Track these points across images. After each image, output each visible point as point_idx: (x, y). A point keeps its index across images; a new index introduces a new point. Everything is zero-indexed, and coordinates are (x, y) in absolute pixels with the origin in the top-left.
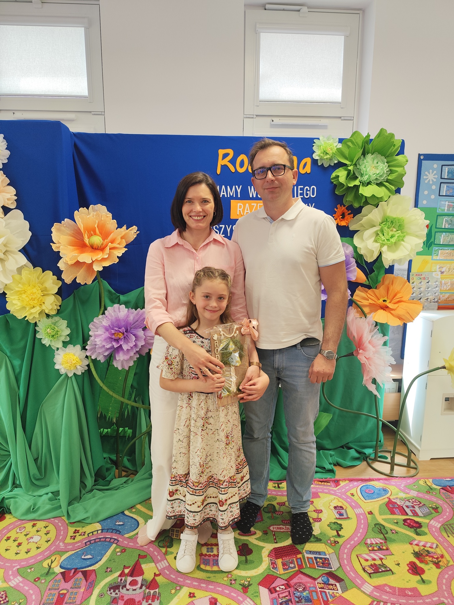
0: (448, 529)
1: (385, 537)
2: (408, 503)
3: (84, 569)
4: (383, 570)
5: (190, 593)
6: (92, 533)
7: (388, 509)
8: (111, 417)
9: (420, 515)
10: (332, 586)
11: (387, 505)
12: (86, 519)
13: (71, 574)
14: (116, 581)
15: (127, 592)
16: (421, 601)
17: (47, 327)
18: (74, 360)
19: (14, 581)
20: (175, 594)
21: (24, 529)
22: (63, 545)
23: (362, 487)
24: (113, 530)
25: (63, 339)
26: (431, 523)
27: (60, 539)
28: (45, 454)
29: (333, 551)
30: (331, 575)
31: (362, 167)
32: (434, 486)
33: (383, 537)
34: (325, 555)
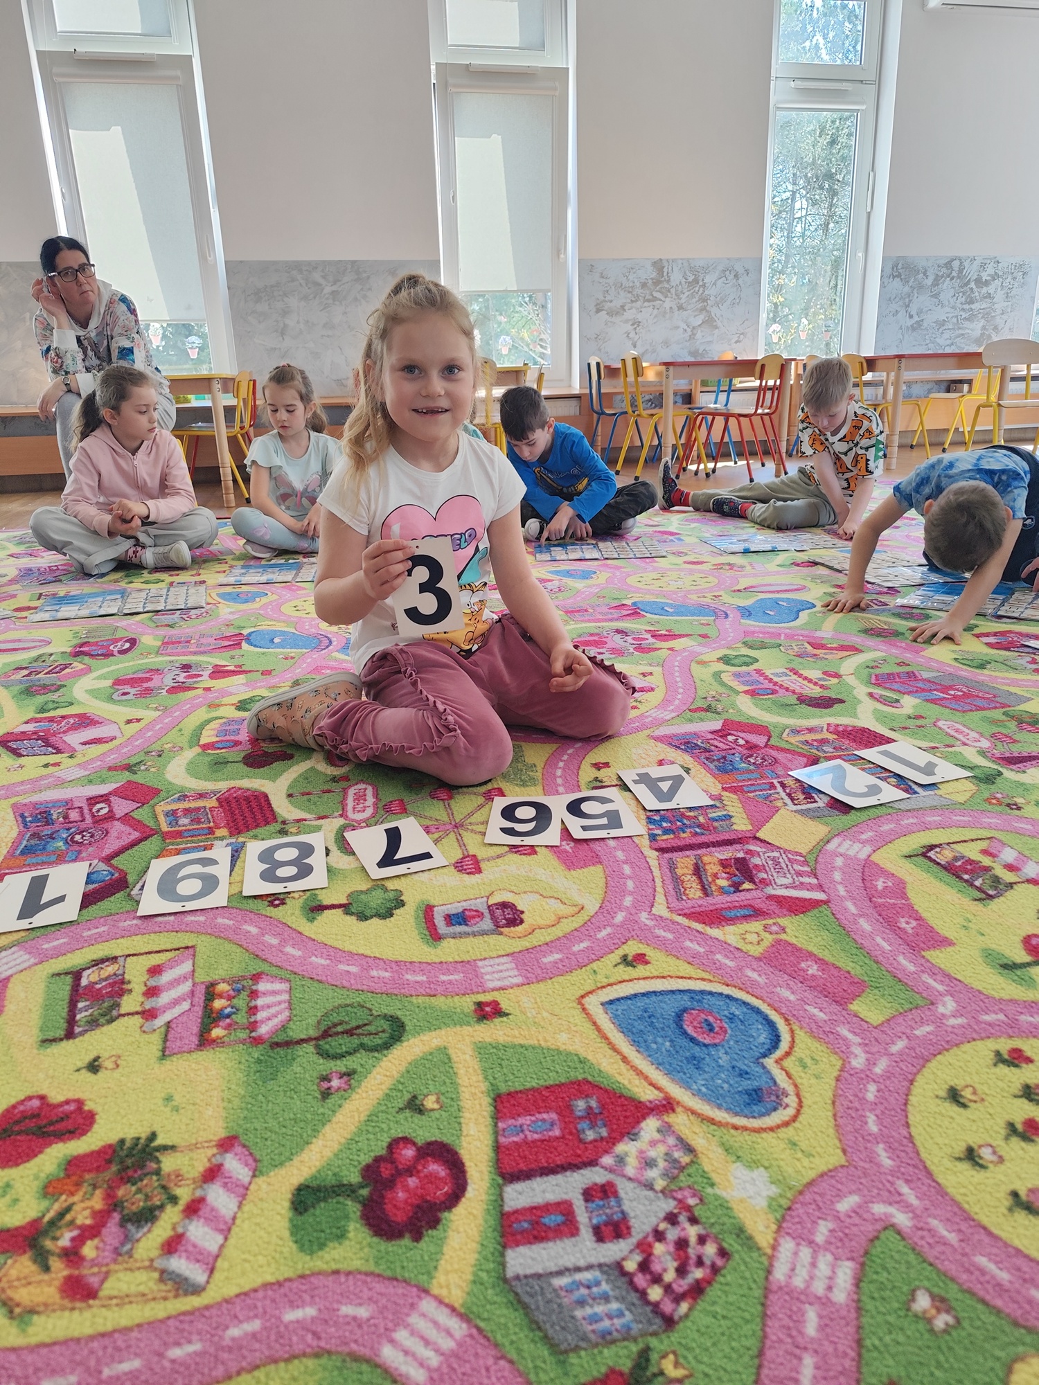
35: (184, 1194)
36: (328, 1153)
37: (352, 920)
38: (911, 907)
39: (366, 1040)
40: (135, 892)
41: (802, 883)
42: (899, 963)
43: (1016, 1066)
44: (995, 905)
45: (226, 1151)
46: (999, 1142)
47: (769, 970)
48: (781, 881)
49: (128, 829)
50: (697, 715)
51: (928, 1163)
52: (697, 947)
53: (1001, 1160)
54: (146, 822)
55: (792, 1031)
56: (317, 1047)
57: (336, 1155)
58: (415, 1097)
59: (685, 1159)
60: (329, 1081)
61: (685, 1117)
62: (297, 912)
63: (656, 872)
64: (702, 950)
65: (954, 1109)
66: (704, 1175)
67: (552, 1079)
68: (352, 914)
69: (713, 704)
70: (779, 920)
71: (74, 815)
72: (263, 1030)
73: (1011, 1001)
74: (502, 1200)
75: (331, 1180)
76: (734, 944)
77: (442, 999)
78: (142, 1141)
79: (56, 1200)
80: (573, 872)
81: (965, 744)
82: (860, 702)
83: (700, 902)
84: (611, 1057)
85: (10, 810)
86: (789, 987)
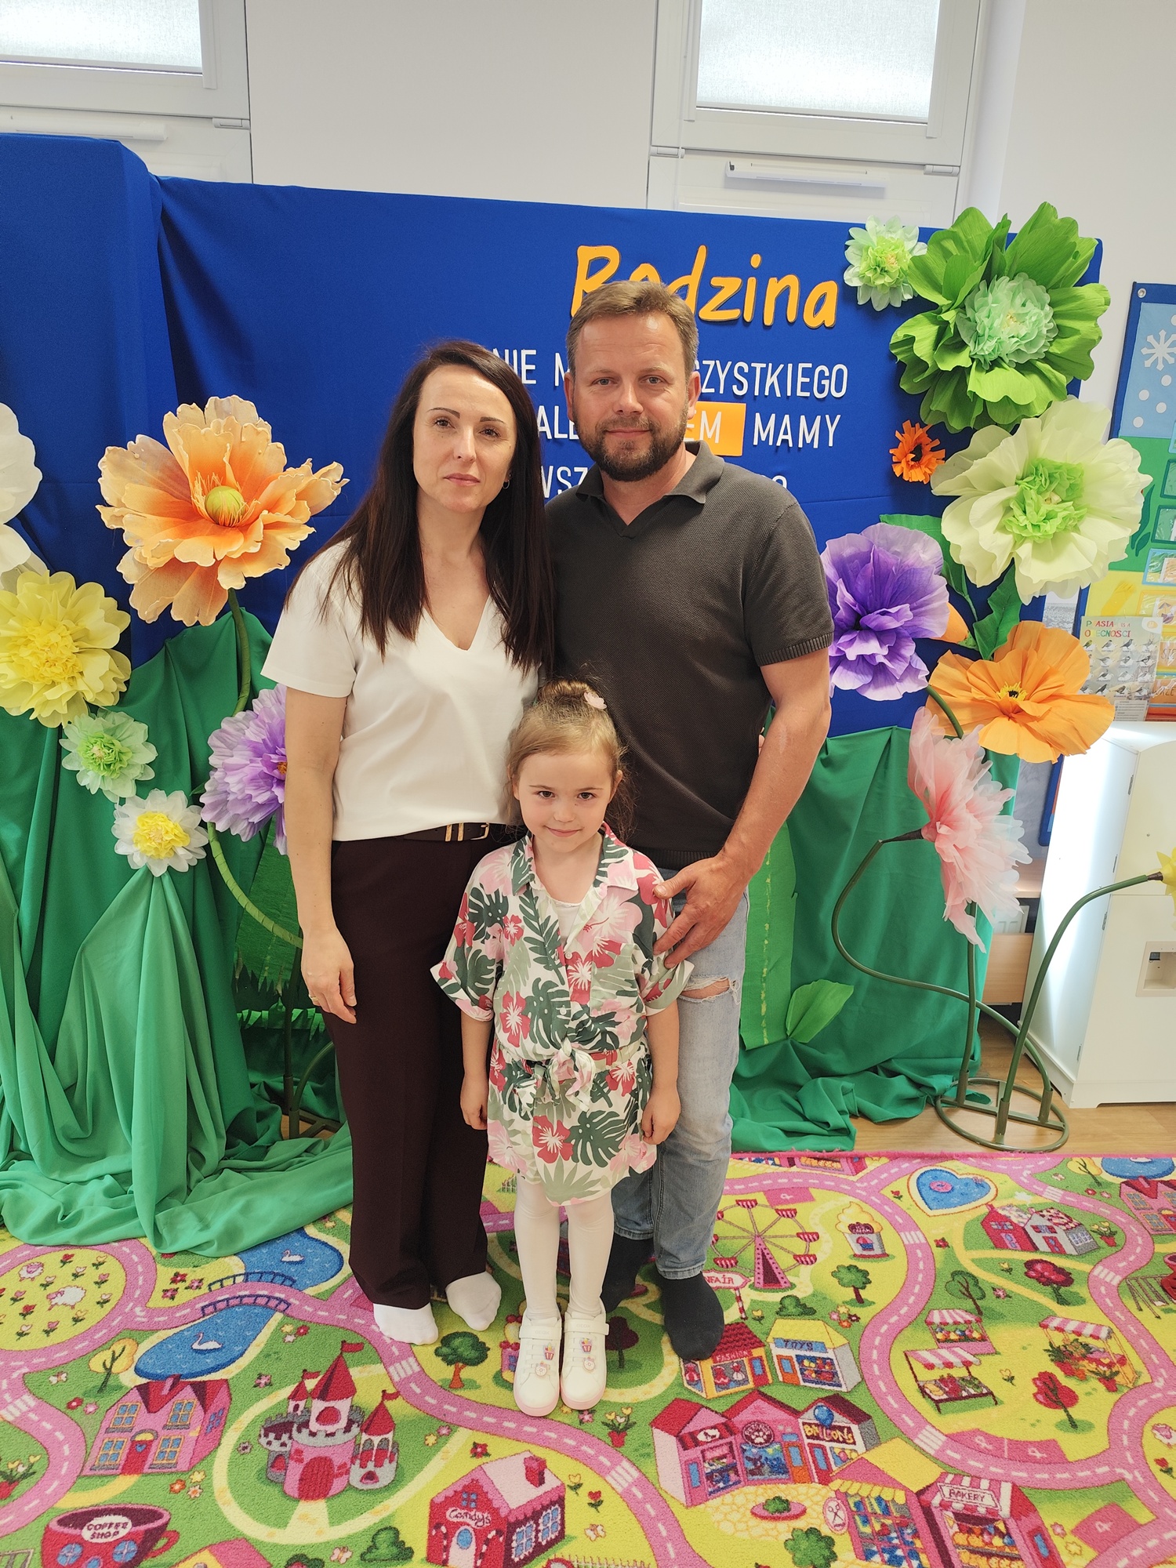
0: (1138, 1288)
1: (978, 1307)
2: (1037, 1220)
3: (199, 1379)
4: (973, 1392)
5: (474, 1443)
6: (219, 1283)
7: (988, 1234)
8: (269, 981)
9: (1068, 1252)
10: (840, 1433)
11: (985, 1223)
12: (205, 1246)
13: (165, 1392)
14: (282, 1410)
15: (311, 1441)
16: (1066, 1475)
17: (93, 741)
18: (167, 832)
19: (15, 1406)
20: (437, 1448)
21: (39, 1270)
22: (143, 1314)
23: (922, 1174)
24: (276, 1275)
25: (136, 773)
26: (1096, 1273)
27: (136, 1296)
28: (94, 1074)
29: (846, 1342)
30: (838, 1403)
31: (981, 317)
32: (1106, 1177)
33: (974, 1306)
34: (824, 1349)
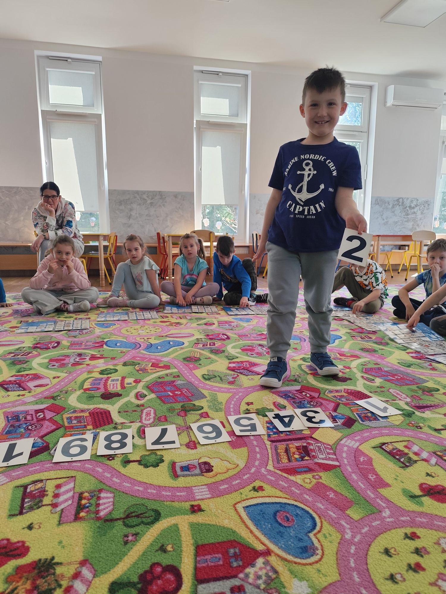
35: (65, 583)
36: (125, 568)
37: (141, 467)
38: (374, 469)
39: (144, 520)
40: (52, 452)
41: (329, 458)
42: (367, 494)
43: (413, 540)
44: (409, 470)
45: (83, 566)
46: (404, 572)
47: (313, 495)
48: (321, 456)
49: (51, 424)
50: (290, 383)
51: (374, 581)
52: (284, 484)
53: (404, 580)
54: (59, 422)
55: (321, 522)
56: (124, 522)
57: (128, 569)
58: (163, 545)
59: (274, 576)
60: (128, 537)
61: (275, 558)
62: (119, 463)
63: (270, 451)
64: (286, 485)
65: (386, 558)
66: (281, 583)
67: (220, 539)
68: (142, 465)
69: (298, 378)
70: (319, 473)
71: (29, 418)
72: (102, 514)
73: (413, 511)
74: (197, 591)
75: (126, 580)
76: (300, 483)
77: (177, 503)
78: (48, 560)
79: (11, 584)
80: (235, 450)
81: (400, 400)
82: (358, 380)
83: (287, 465)
84: (246, 530)
85: (2, 414)
86: (321, 503)
